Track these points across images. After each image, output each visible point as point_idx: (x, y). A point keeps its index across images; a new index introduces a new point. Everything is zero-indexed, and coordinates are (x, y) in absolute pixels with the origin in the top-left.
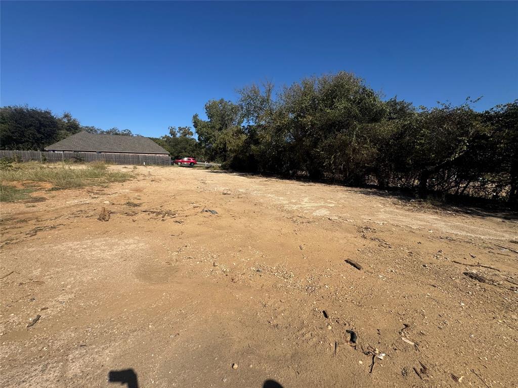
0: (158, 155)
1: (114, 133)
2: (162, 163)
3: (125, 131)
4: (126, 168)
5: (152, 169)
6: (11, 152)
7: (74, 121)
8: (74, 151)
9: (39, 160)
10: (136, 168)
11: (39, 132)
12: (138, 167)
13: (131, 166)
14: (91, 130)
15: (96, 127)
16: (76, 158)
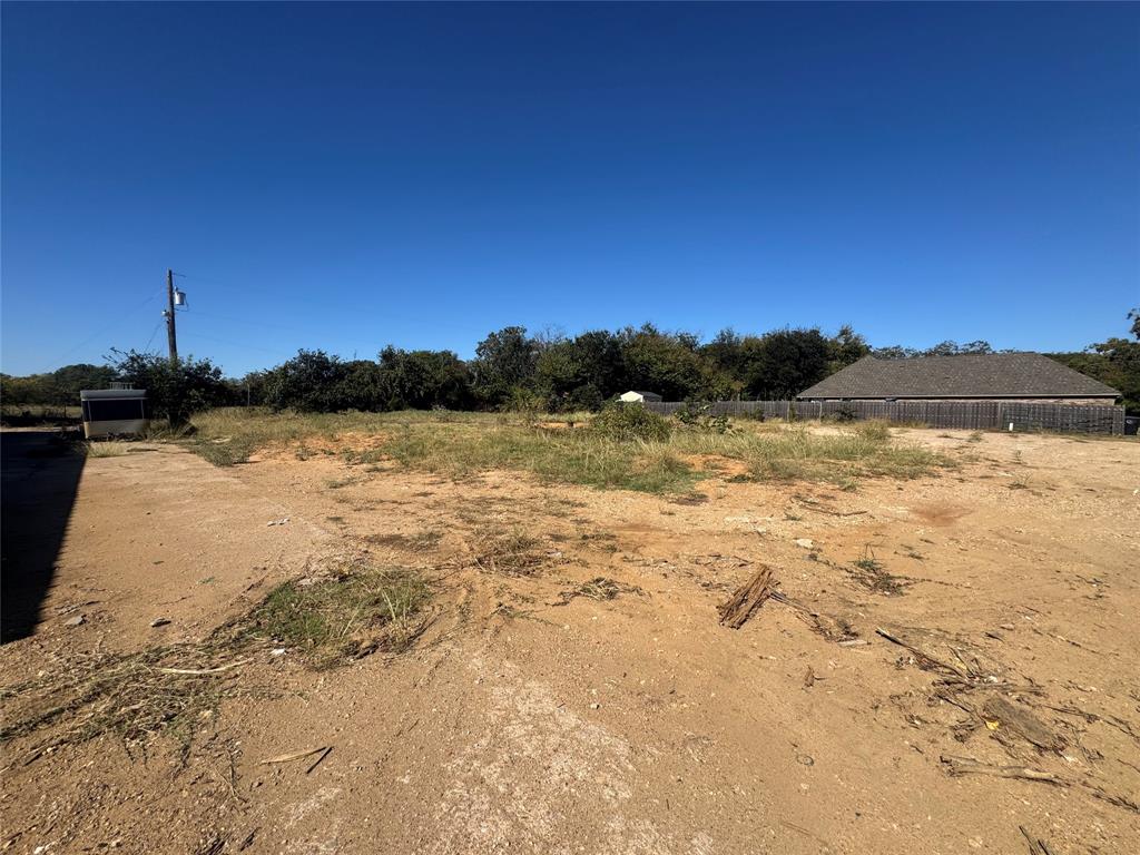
0: (1067, 402)
1: (943, 352)
2: (1086, 426)
3: (972, 345)
4: (947, 437)
5: (1033, 446)
6: (753, 403)
7: (856, 339)
8: (845, 399)
9: (784, 417)
10: (979, 440)
11: (798, 369)
12: (986, 435)
13: (965, 434)
14: (892, 355)
15: (904, 347)
16: (843, 413)
